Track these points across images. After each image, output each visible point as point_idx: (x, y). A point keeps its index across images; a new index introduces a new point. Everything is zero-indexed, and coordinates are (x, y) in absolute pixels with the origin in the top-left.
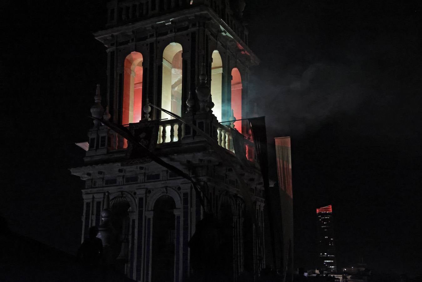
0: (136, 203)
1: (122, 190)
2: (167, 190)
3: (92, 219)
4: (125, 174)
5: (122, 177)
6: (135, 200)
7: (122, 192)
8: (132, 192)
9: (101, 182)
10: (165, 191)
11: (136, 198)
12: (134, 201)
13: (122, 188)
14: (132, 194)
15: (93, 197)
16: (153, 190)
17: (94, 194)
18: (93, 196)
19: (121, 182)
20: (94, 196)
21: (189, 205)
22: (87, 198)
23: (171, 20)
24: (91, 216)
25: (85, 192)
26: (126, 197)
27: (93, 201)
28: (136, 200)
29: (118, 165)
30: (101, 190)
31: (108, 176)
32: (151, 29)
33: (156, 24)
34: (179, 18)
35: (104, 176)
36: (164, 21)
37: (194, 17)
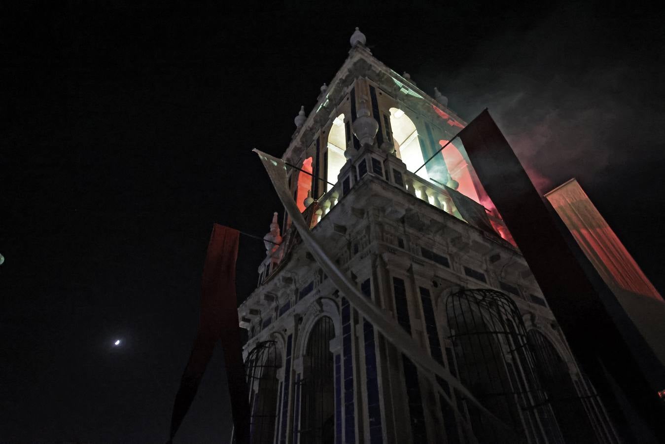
1: (274, 330)
2: (321, 305)
4: (277, 302)
5: (274, 310)
6: (284, 342)
7: (273, 333)
9: (258, 327)
10: (320, 309)
13: (274, 327)
14: (283, 332)
16: (304, 315)
19: (275, 319)
23: (327, 96)
25: (245, 347)
26: (278, 342)
30: (256, 339)
32: (314, 124)
33: (317, 115)
34: (335, 89)
35: (261, 317)
36: (322, 104)
37: (348, 73)
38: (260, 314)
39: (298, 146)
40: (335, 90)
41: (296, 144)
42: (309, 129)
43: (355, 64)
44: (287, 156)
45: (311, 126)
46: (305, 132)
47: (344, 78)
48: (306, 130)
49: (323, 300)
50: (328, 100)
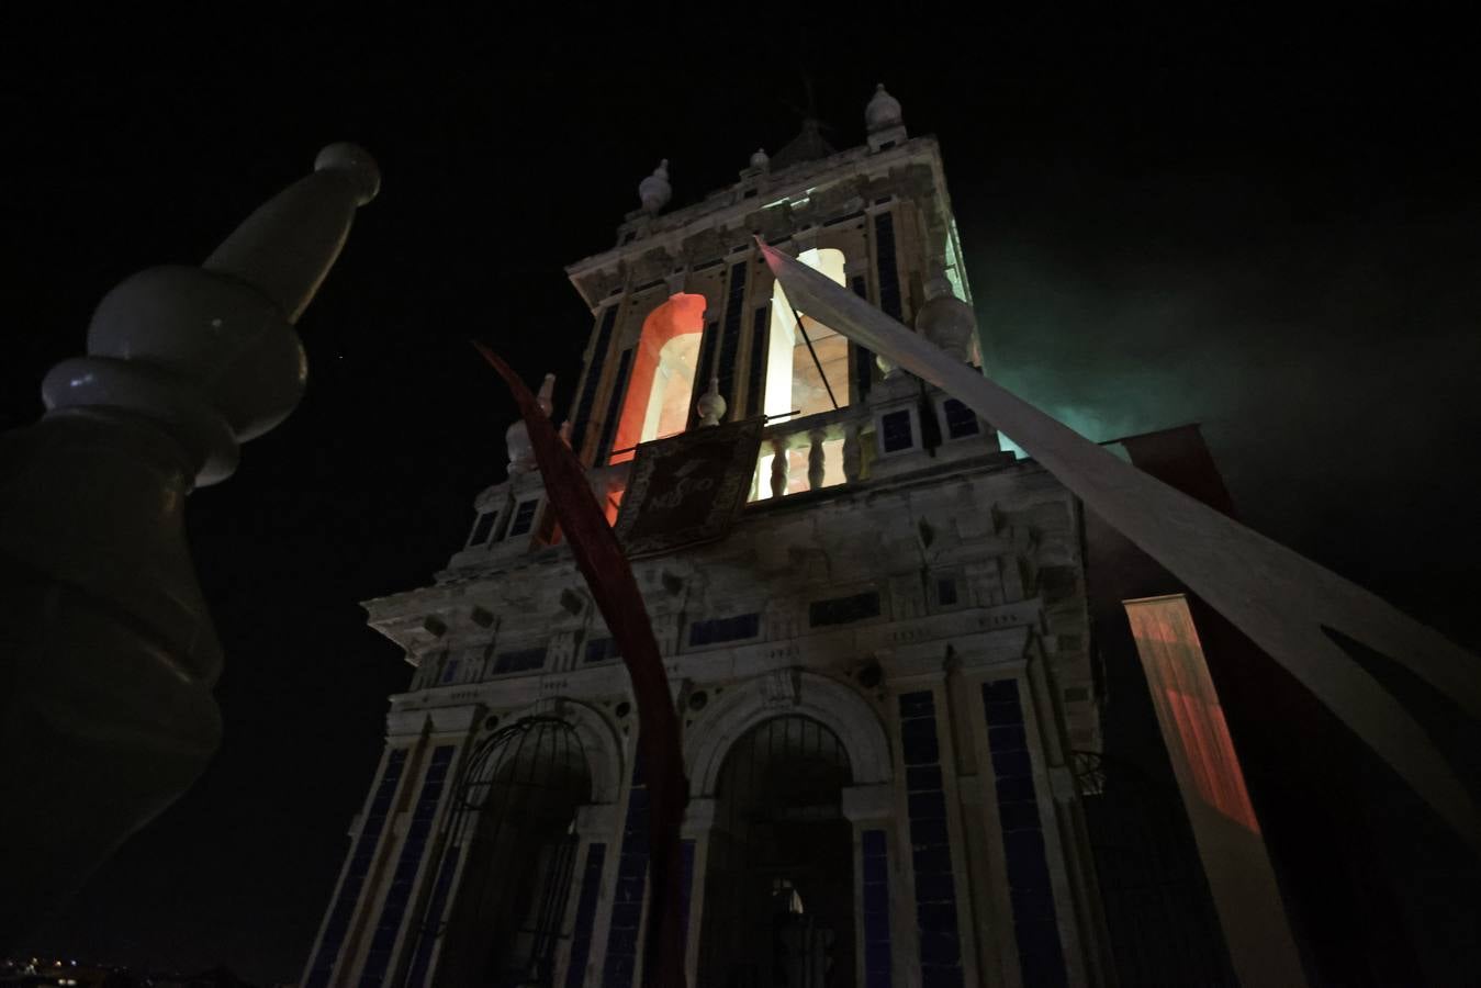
0: (621, 755)
1: (562, 692)
2: (797, 683)
3: (395, 831)
4: (588, 621)
5: (571, 638)
6: (619, 743)
7: (561, 700)
8: (607, 704)
9: (478, 659)
10: (789, 691)
11: (626, 730)
12: (612, 748)
13: (565, 685)
14: (611, 711)
15: (429, 728)
16: (718, 691)
17: (432, 712)
18: (429, 717)
19: (566, 660)
20: (434, 720)
21: (946, 762)
22: (401, 727)
23: (809, 191)
24: (395, 817)
25: (403, 703)
26: (577, 729)
27: (423, 744)
28: (625, 740)
29: (566, 573)
30: (469, 694)
31: (513, 637)
32: (741, 228)
33: (759, 214)
34: (835, 187)
35: (494, 639)
36: (787, 199)
37: (886, 175)
38: (497, 629)
39: (667, 251)
40: (834, 190)
41: (667, 245)
42: (719, 230)
43: (910, 167)
44: (625, 257)
45: (730, 228)
46: (705, 232)
47: (872, 179)
48: (710, 231)
49: (805, 676)
50: (807, 200)
